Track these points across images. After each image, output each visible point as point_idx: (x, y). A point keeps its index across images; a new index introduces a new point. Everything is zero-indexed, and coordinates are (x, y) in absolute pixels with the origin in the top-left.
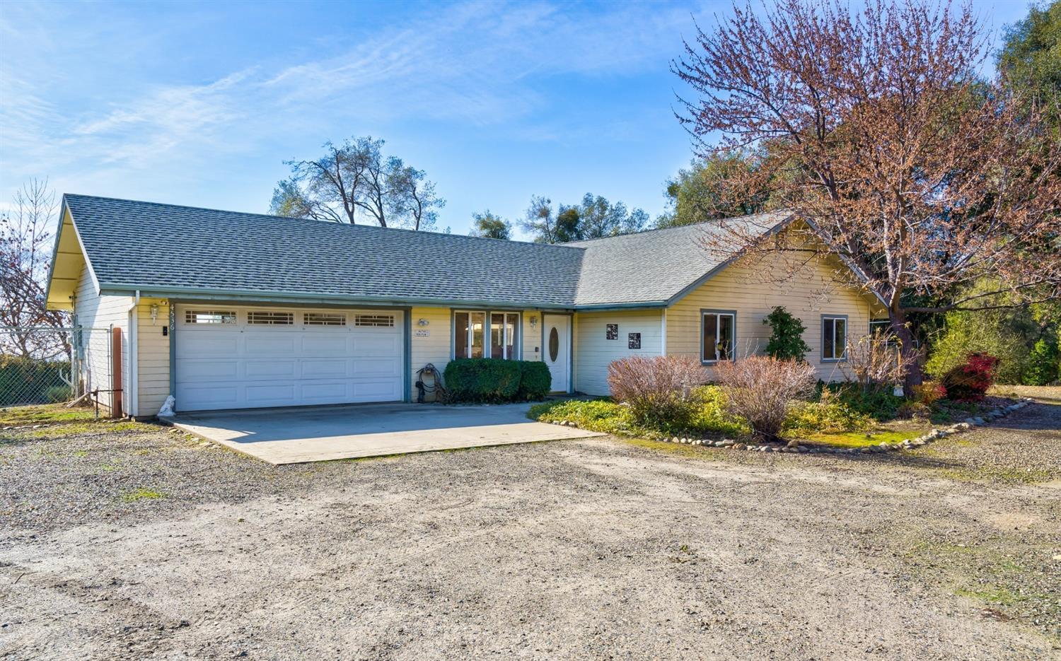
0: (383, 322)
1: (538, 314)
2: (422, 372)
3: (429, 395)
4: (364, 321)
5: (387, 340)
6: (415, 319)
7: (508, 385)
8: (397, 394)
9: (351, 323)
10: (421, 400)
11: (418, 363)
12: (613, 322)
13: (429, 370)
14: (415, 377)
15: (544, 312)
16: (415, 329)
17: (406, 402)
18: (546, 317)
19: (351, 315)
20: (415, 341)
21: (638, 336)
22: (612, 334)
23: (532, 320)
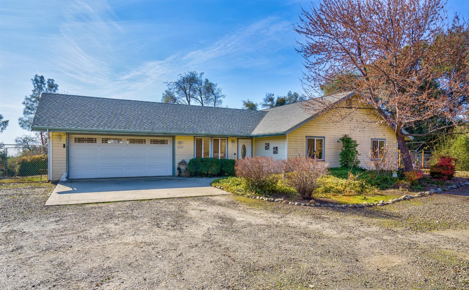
0: (163, 142)
1: (235, 139)
2: (180, 164)
3: (183, 174)
4: (154, 142)
5: (165, 150)
6: (177, 141)
7: (214, 169)
8: (170, 173)
9: (148, 142)
10: (179, 176)
11: (178, 160)
12: (267, 142)
13: (183, 163)
14: (177, 165)
15: (239, 138)
16: (177, 145)
17: (173, 176)
18: (239, 140)
19: (148, 139)
20: (177, 150)
21: (277, 148)
22: (267, 147)
23: (233, 141)
